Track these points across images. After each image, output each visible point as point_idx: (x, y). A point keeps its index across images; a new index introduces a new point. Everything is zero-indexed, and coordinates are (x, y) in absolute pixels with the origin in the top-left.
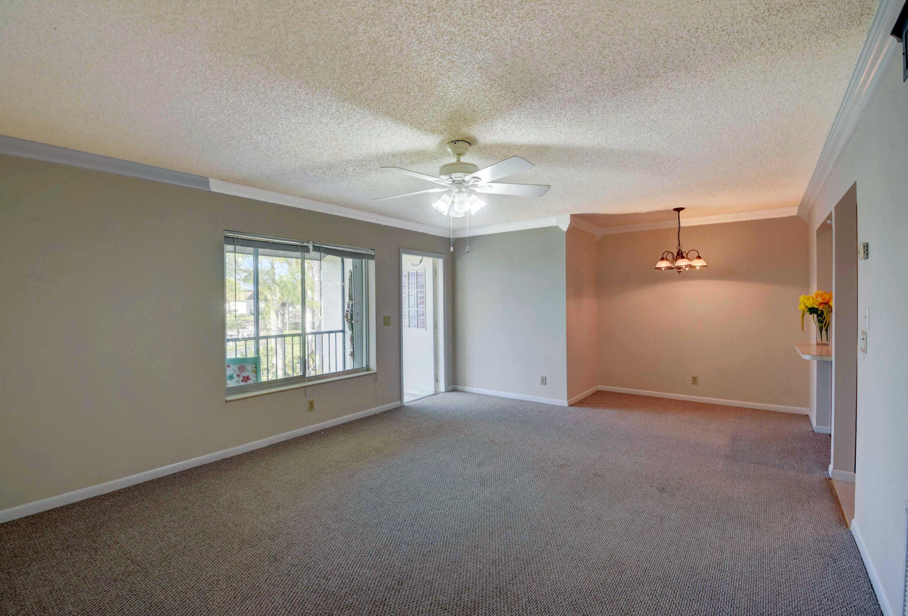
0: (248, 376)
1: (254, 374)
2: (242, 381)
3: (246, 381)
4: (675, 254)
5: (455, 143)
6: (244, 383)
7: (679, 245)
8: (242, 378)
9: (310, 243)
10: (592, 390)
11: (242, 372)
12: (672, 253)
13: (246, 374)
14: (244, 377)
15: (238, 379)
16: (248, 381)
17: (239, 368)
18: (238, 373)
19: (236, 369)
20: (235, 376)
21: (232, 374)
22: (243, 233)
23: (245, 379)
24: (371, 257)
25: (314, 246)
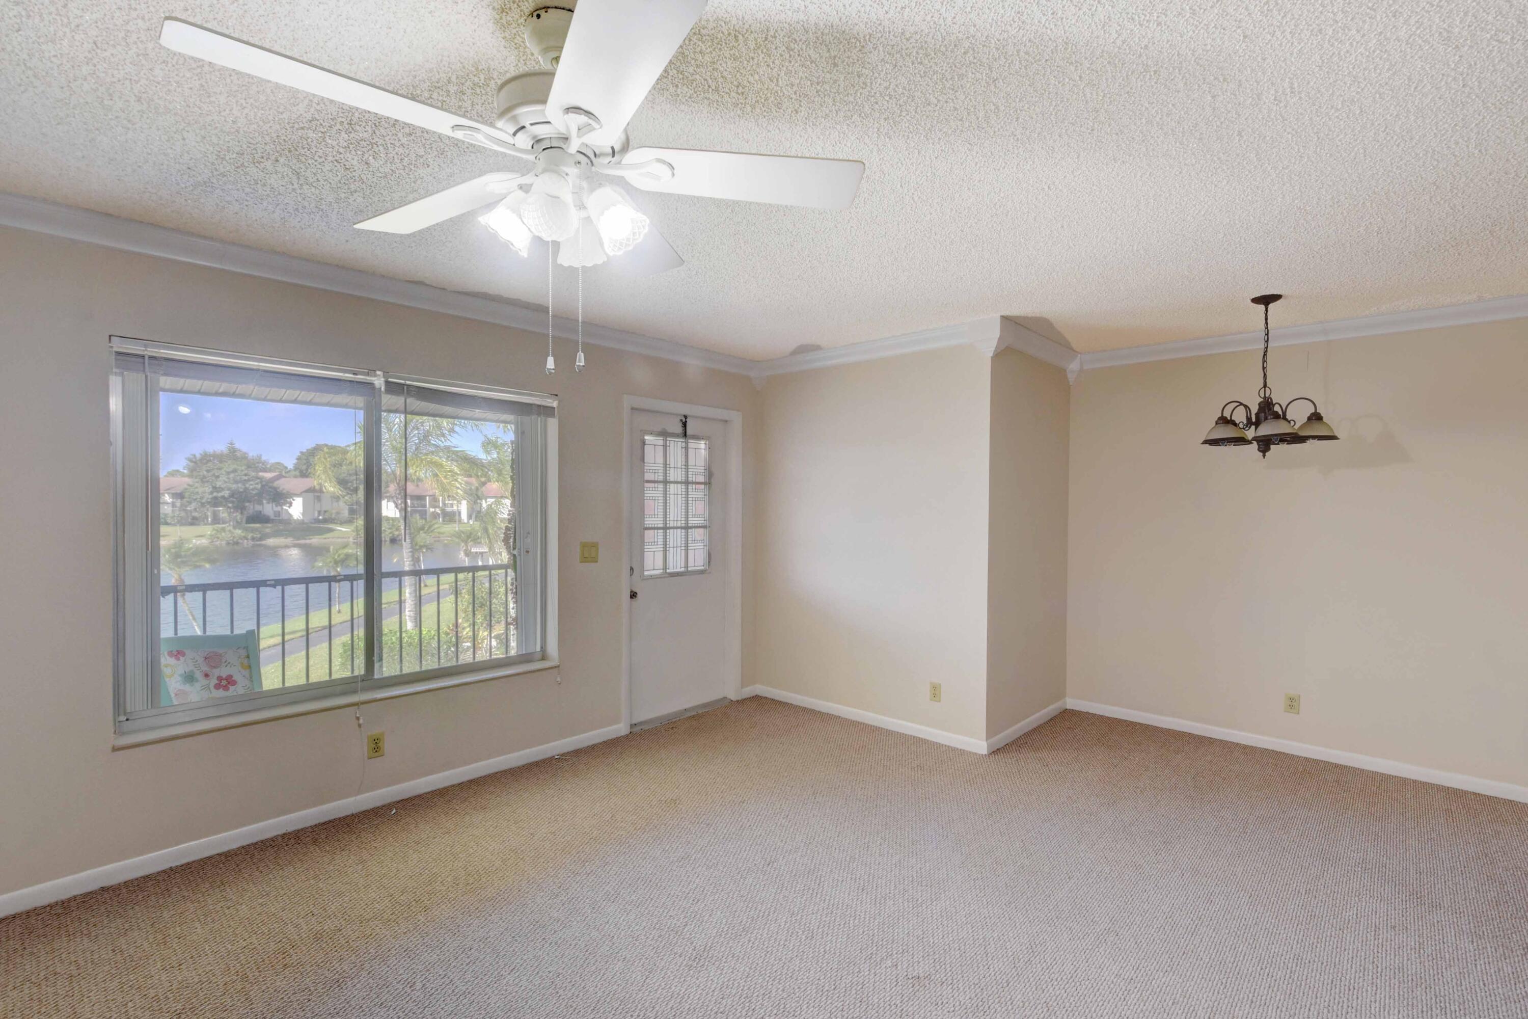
0: (230, 676)
1: (247, 673)
2: (217, 687)
3: (226, 688)
4: (1254, 409)
5: (538, 16)
6: (221, 693)
7: (1265, 386)
8: (214, 681)
9: (375, 376)
10: (1051, 709)
11: (215, 667)
12: (1246, 406)
13: (224, 672)
14: (220, 679)
15: (207, 682)
16: (232, 688)
17: (206, 658)
18: (205, 668)
19: (201, 660)
20: (198, 675)
21: (192, 671)
22: (169, 345)
23: (224, 683)
24: (548, 411)
25: (387, 383)
